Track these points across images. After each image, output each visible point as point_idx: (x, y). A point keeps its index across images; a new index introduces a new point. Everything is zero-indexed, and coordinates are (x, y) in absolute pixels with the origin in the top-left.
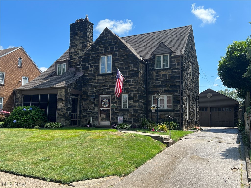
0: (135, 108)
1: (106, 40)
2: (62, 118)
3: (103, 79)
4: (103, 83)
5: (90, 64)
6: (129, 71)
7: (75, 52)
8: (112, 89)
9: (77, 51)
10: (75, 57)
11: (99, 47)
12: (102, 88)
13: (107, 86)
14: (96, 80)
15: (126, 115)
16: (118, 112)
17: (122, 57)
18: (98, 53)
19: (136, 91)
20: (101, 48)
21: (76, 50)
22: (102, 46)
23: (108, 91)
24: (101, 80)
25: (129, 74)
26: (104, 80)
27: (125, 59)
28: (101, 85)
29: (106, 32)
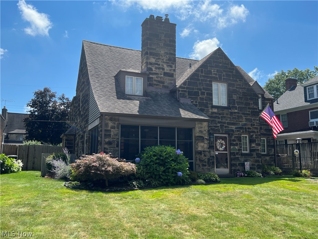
0: (258, 152)
1: (220, 63)
2: (206, 165)
3: (219, 112)
4: (219, 118)
5: (200, 90)
6: (249, 108)
7: (157, 64)
8: (231, 127)
9: (160, 62)
10: (158, 71)
11: (212, 69)
12: (219, 125)
13: (225, 123)
14: (209, 113)
15: (250, 160)
16: (240, 156)
17: (240, 90)
18: (211, 77)
19: (258, 132)
20: (214, 71)
21: (158, 62)
22: (215, 69)
23: (226, 129)
24: (217, 114)
25: (249, 111)
26: (220, 114)
27: (244, 93)
28: (217, 120)
29: (219, 53)
